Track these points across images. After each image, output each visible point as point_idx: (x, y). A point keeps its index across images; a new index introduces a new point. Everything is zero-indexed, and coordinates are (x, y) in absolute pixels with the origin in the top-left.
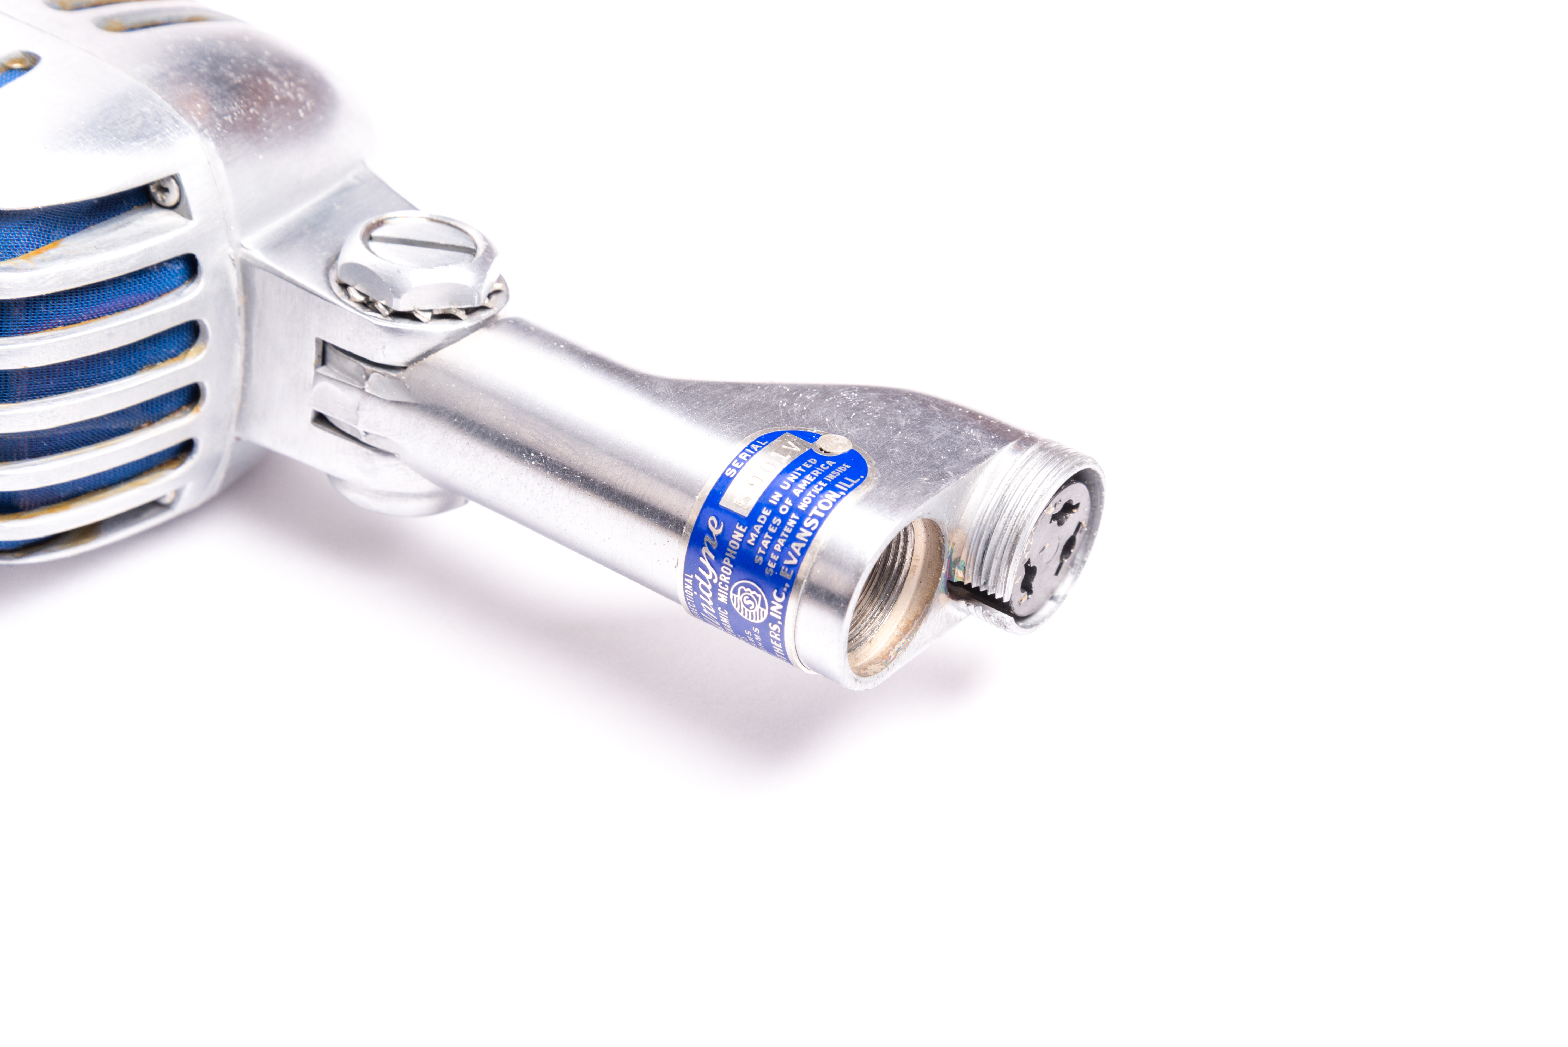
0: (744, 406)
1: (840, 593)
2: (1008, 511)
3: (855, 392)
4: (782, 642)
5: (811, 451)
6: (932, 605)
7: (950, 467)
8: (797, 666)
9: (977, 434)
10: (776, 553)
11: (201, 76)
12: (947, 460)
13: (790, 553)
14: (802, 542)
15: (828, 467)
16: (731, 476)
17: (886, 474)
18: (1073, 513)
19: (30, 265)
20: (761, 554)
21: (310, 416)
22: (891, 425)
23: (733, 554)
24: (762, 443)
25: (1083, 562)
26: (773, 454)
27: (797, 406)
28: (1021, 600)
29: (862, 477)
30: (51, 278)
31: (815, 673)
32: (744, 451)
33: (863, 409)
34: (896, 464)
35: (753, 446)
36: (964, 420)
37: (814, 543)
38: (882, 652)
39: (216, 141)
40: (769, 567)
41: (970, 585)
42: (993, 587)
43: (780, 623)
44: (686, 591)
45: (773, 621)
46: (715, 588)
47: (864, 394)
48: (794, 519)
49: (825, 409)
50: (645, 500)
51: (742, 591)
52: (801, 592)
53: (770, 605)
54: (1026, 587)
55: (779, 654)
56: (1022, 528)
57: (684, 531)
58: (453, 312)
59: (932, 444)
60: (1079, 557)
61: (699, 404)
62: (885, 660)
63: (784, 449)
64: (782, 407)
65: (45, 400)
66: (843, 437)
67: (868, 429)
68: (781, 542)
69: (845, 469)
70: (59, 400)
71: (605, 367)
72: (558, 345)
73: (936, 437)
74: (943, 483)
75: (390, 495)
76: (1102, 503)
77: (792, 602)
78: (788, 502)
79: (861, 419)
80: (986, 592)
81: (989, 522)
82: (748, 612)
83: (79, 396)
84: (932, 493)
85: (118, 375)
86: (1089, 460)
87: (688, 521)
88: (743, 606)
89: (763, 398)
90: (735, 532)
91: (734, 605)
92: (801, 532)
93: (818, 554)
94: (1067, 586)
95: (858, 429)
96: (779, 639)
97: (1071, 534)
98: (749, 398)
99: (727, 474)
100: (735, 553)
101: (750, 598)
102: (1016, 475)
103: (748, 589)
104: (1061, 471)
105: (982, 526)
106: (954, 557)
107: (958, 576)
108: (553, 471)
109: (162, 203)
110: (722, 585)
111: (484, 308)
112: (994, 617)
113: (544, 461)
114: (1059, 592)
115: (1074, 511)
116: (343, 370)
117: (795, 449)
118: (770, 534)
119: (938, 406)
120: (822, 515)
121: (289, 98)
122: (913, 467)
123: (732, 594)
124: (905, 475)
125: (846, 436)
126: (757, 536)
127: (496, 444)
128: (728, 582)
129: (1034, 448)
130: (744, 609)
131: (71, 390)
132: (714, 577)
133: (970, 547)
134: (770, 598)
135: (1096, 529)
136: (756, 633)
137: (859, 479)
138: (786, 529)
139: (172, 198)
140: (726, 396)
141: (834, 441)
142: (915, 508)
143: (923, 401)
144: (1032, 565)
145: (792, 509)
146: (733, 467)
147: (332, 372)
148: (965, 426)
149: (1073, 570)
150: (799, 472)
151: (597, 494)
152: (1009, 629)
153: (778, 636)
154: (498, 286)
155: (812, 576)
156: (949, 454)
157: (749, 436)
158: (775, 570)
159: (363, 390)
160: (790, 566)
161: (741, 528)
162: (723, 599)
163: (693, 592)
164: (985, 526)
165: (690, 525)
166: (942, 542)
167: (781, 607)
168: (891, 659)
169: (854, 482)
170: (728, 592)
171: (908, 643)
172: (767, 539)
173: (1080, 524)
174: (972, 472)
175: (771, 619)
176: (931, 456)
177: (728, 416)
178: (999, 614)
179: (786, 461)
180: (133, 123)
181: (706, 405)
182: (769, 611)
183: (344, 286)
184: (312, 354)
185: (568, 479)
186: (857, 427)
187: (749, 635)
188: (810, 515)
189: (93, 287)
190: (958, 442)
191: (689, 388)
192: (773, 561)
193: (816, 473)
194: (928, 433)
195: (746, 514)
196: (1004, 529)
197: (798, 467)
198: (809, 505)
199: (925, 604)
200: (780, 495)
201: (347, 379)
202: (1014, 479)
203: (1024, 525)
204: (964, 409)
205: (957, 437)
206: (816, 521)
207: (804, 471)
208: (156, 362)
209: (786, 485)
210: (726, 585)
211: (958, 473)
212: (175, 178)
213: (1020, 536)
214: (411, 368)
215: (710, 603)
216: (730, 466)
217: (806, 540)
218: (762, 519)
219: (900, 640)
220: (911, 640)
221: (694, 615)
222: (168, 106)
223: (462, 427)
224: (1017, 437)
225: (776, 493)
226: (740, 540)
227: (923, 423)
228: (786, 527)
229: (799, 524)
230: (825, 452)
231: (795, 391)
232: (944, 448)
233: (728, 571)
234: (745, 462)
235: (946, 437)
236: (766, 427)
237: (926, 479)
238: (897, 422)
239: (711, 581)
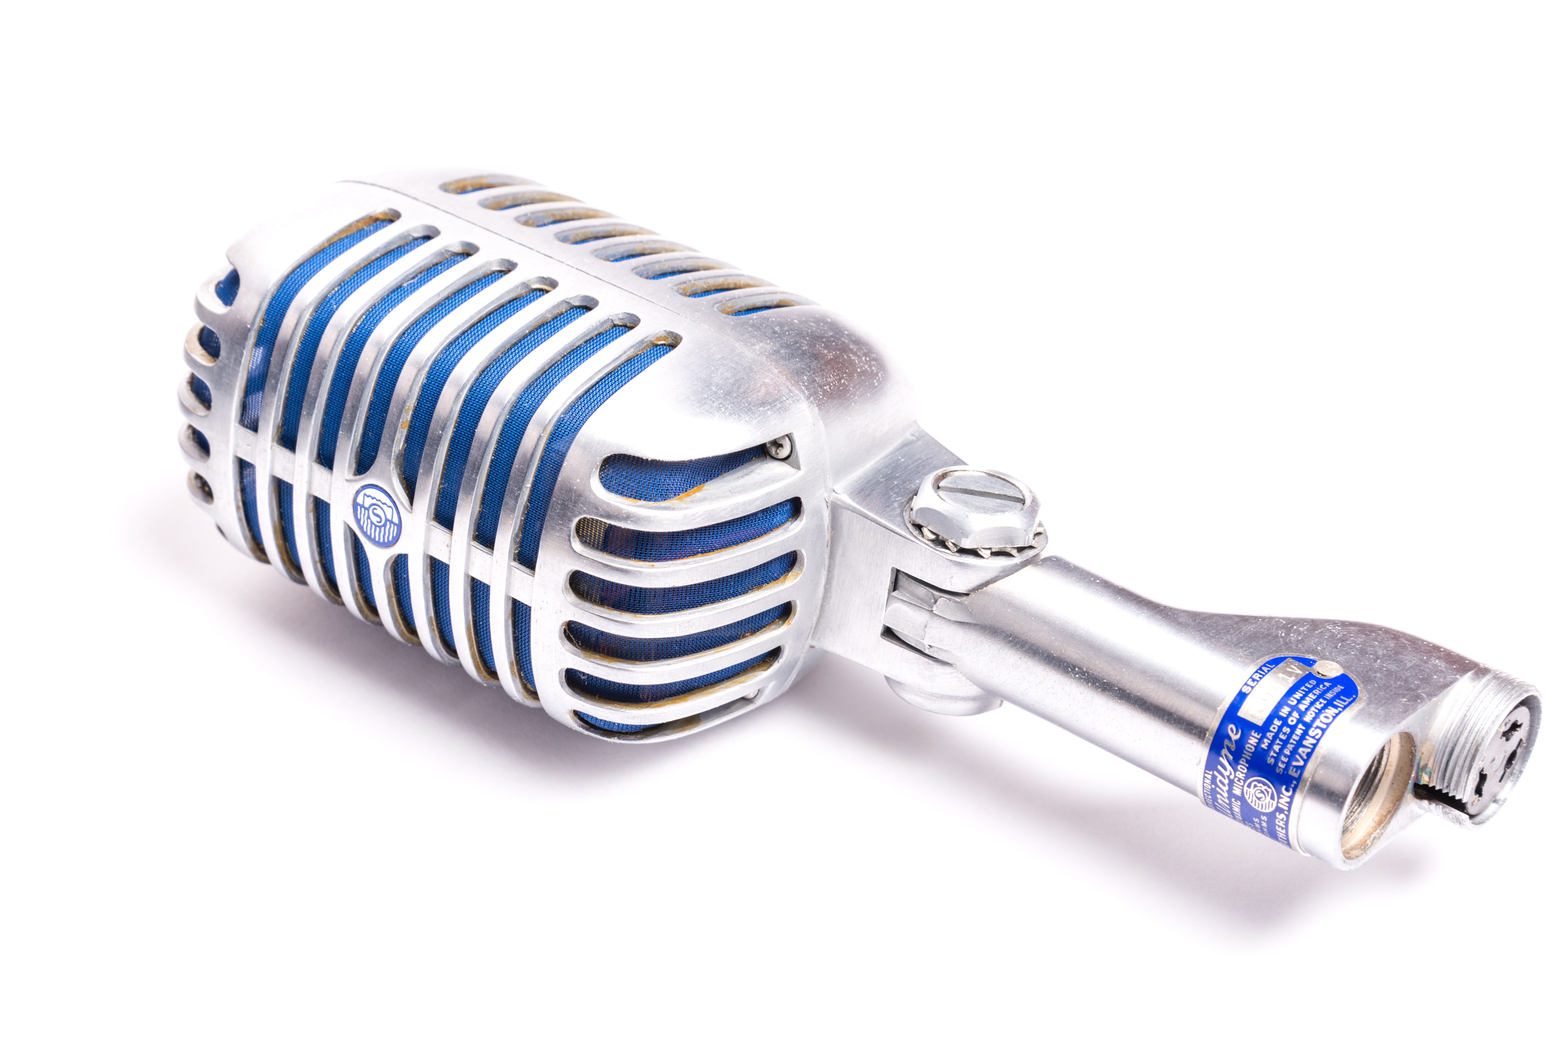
0: (1251, 635)
1: (1340, 790)
2: (1469, 728)
3: (1338, 626)
4: (1287, 829)
5: (1310, 673)
6: (1402, 803)
7: (1423, 690)
8: (1296, 850)
9: (1441, 664)
10: (1286, 756)
11: (804, 353)
12: (1420, 684)
13: (1298, 757)
14: (1308, 747)
15: (1326, 688)
16: (1247, 693)
17: (1372, 695)
18: (1517, 731)
19: (683, 505)
20: (1273, 757)
21: (880, 629)
22: (1371, 654)
23: (1249, 756)
24: (1270, 666)
25: (1521, 772)
26: (1281, 675)
27: (1293, 636)
28: (1474, 802)
29: (1354, 696)
30: (700, 516)
31: (1308, 855)
32: (1256, 672)
33: (1347, 640)
34: (1380, 687)
35: (1263, 668)
36: (1430, 652)
37: (1317, 749)
38: (1361, 840)
39: (819, 406)
40: (1280, 767)
41: (1434, 787)
42: (1454, 790)
43: (1286, 812)
44: (1205, 784)
45: (1281, 811)
46: (1231, 783)
47: (1345, 628)
48: (1301, 729)
49: (1316, 640)
50: (1173, 710)
51: (1255, 786)
52: (1306, 788)
53: (1279, 798)
54: (1479, 791)
55: (1281, 838)
56: (1481, 743)
57: (1207, 735)
58: (1008, 550)
59: (1406, 670)
60: (1517, 767)
61: (1215, 632)
62: (1364, 846)
63: (1288, 671)
64: (1282, 637)
65: (682, 612)
66: (1335, 663)
67: (1353, 657)
68: (1290, 747)
69: (1340, 690)
70: (694, 613)
71: (1135, 599)
72: (1095, 580)
73: (1409, 665)
74: (1419, 703)
75: (942, 697)
76: (1539, 724)
77: (1298, 798)
78: (1296, 715)
79: (1346, 649)
80: (1447, 793)
81: (1453, 736)
82: (1259, 803)
83: (708, 610)
84: (1411, 711)
85: (735, 594)
86: (1533, 688)
87: (1211, 727)
88: (1255, 798)
89: (1265, 629)
90: (1251, 738)
91: (1247, 797)
92: (1307, 739)
93: (1321, 758)
94: (1507, 791)
95: (1345, 657)
96: (1284, 826)
97: (1514, 748)
98: (1254, 629)
99: (1243, 691)
100: (1251, 755)
101: (1262, 792)
102: (1475, 699)
103: (1261, 785)
104: (1513, 697)
105: (1447, 739)
106: (1422, 764)
107: (1425, 780)
108: (1093, 684)
109: (775, 456)
110: (1238, 781)
111: (1031, 547)
112: (1452, 814)
113: (1086, 675)
114: (1501, 796)
115: (1518, 729)
116: (913, 594)
117: (1297, 672)
118: (1281, 740)
119: (1406, 639)
120: (1324, 726)
121: (866, 370)
122: (1394, 689)
123: (1245, 788)
124: (1388, 696)
125: (1336, 662)
126: (1269, 742)
127: (1045, 660)
128: (1243, 779)
129: (1488, 677)
130: (1255, 801)
131: (701, 606)
132: (1231, 774)
133: (1436, 756)
134: (1279, 793)
135: (1533, 745)
136: (1264, 821)
137: (1352, 698)
138: (1294, 737)
139: (784, 452)
140: (1235, 626)
141: (1329, 667)
142: (1399, 723)
143: (1394, 635)
144: (1484, 773)
145: (1300, 721)
146: (1248, 685)
147: (904, 595)
148: (1431, 656)
149: (1512, 778)
150: (1303, 690)
151: (1132, 704)
152: (1464, 825)
153: (1283, 824)
154: (1040, 530)
155: (1316, 776)
156: (1421, 680)
157: (1260, 660)
158: (1284, 769)
159: (932, 611)
160: (1297, 767)
161: (1256, 735)
162: (1237, 791)
163: (1211, 785)
164: (1449, 739)
165: (1212, 730)
166: (1414, 751)
167: (1288, 800)
168: (1369, 846)
169: (1348, 700)
170: (1243, 786)
171: (1382, 834)
172: (1279, 744)
173: (1521, 740)
174: (1440, 696)
175: (1279, 810)
176: (1406, 681)
177: (1240, 643)
178: (1457, 812)
179: (1291, 681)
180: (759, 391)
181: (1220, 633)
182: (1278, 802)
183: (919, 527)
184: (887, 580)
185: (1107, 690)
186: (1344, 655)
187: (1256, 822)
188: (1315, 726)
189: (729, 522)
190: (1427, 670)
191: (1204, 619)
192: (1283, 762)
193: (1317, 692)
194: (1402, 662)
195: (1260, 723)
196: (1465, 743)
197: (1302, 686)
198: (1313, 718)
199: (1397, 802)
200: (1289, 709)
201: (917, 602)
202: (1474, 702)
203: (1483, 740)
204: (1429, 643)
205: (1426, 666)
206: (1320, 732)
207: (1307, 690)
208: (763, 584)
209: (1293, 701)
210: (1241, 781)
211: (1430, 695)
212: (789, 436)
213: (1480, 748)
214: (972, 595)
215: (1226, 795)
216: (1246, 684)
217: (1312, 747)
218: (1274, 728)
219: (1375, 831)
220: (1384, 831)
221: (1207, 804)
222: (783, 379)
223: (1015, 645)
224: (1475, 668)
225: (1285, 707)
226: (1255, 744)
227: (1396, 653)
228: (1294, 735)
229: (1305, 733)
230: (1322, 675)
231: (1289, 624)
232: (1416, 674)
233: (1244, 769)
234: (1258, 681)
235: (1417, 666)
236: (1271, 653)
237: (1405, 700)
238: (1376, 652)
239: (1228, 777)
